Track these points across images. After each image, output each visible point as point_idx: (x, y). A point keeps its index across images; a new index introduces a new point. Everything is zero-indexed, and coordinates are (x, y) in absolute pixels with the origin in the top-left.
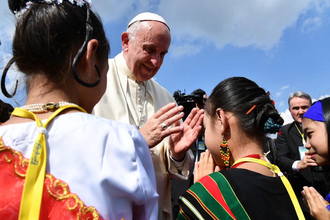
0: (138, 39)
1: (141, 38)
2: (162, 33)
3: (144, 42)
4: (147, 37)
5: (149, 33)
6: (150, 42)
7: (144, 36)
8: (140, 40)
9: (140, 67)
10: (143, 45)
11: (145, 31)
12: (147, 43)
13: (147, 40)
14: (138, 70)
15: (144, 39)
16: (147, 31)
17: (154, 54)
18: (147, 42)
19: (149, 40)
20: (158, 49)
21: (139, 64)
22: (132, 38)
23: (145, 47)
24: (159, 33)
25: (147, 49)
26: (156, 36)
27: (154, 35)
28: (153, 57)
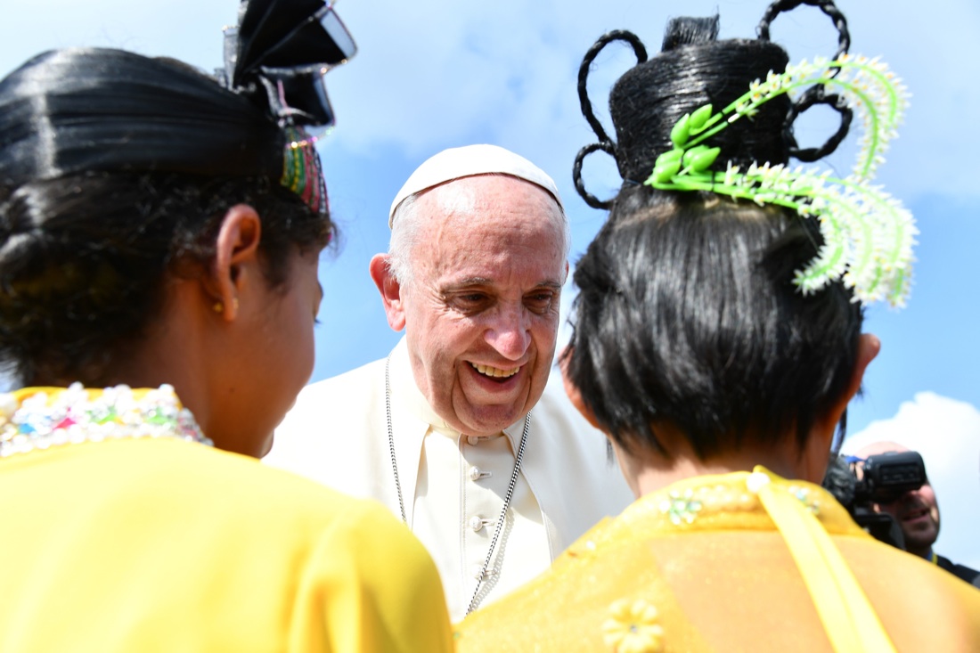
0: (420, 272)
1: (427, 265)
2: (497, 220)
3: (440, 275)
4: (444, 255)
5: (446, 238)
6: (459, 269)
7: (434, 254)
8: (426, 269)
9: (457, 378)
10: (438, 288)
11: (433, 233)
12: (451, 277)
13: (446, 267)
14: (452, 391)
15: (437, 264)
16: (437, 230)
17: (494, 309)
18: (448, 272)
19: (454, 263)
20: (500, 287)
21: (447, 370)
22: (402, 272)
23: (449, 297)
24: (486, 221)
25: (460, 302)
26: (473, 239)
27: (464, 241)
28: (491, 323)
